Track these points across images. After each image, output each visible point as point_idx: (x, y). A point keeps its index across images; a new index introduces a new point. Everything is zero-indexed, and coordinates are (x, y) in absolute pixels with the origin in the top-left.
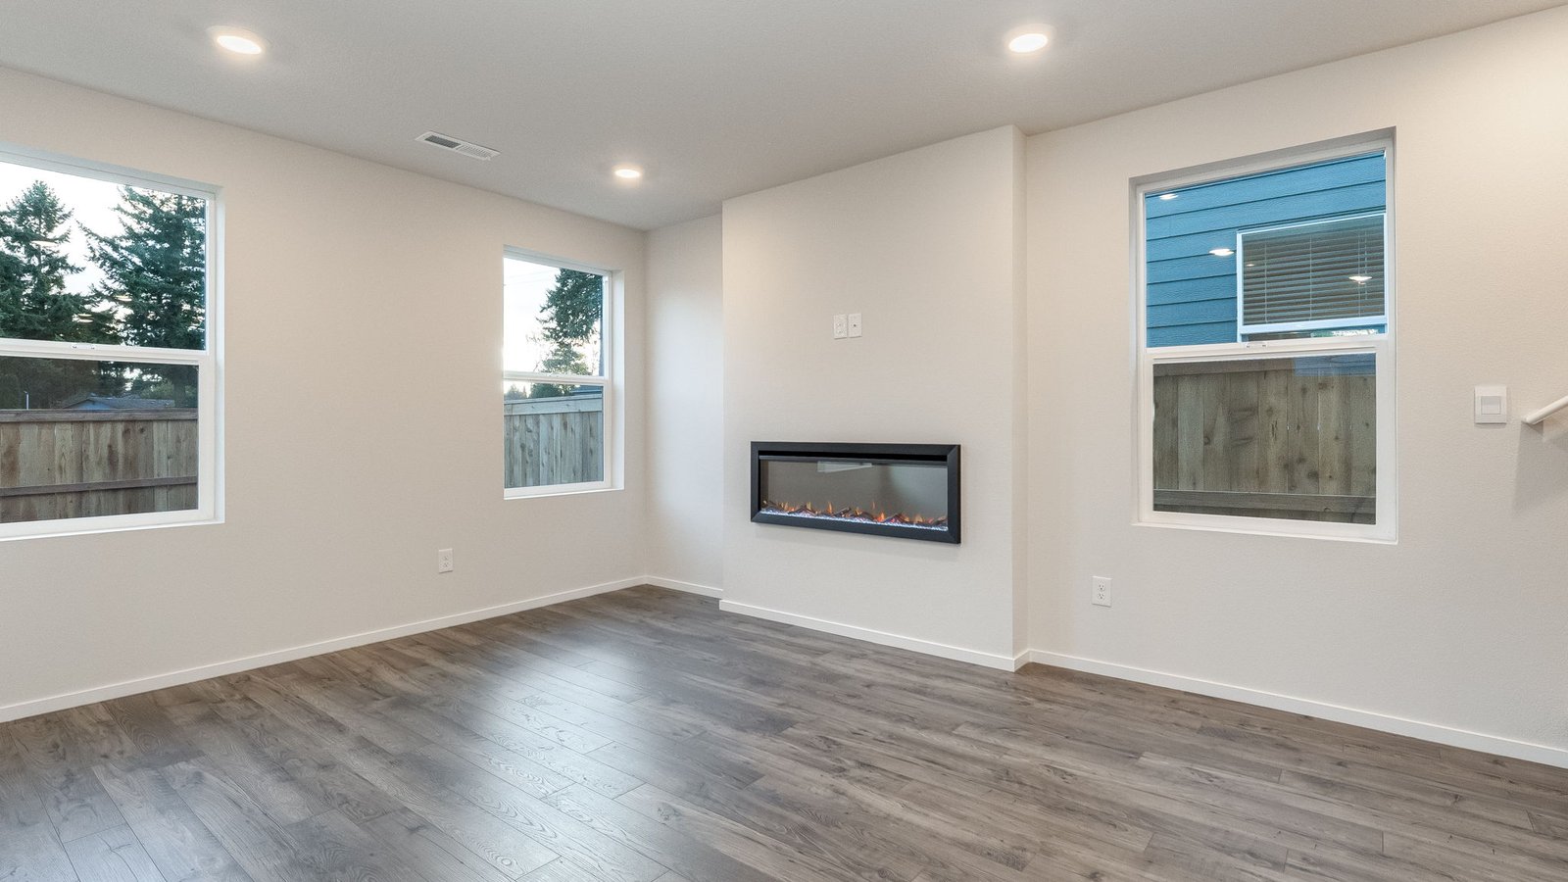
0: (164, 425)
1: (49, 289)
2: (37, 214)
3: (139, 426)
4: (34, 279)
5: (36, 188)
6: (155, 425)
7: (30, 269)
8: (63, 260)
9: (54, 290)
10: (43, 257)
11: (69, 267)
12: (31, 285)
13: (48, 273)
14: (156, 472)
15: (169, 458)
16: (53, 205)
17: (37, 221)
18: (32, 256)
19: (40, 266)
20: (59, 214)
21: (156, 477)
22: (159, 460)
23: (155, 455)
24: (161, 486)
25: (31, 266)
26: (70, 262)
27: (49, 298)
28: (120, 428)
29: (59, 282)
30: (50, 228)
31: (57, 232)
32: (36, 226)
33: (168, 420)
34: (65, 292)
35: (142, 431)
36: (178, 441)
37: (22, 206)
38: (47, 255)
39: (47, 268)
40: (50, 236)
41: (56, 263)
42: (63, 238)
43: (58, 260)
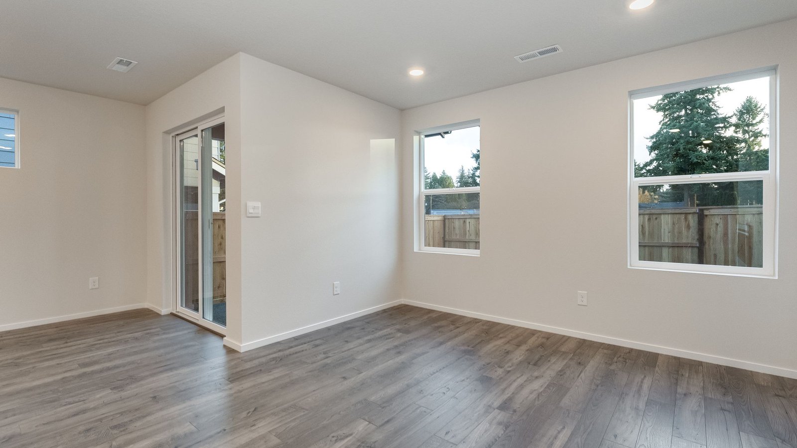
0: (667, 216)
1: (754, 148)
2: (748, 113)
3: (654, 217)
4: (746, 145)
5: (747, 100)
6: (662, 216)
7: (745, 141)
8: (760, 132)
9: (756, 148)
10: (751, 133)
11: (764, 135)
12: (745, 148)
13: (753, 141)
14: (663, 239)
15: (669, 232)
16: (756, 106)
17: (748, 116)
18: (745, 133)
19: (749, 138)
20: (759, 109)
21: (663, 241)
22: (664, 233)
23: (662, 230)
24: (665, 246)
25: (745, 138)
26: (764, 133)
27: (753, 153)
28: (647, 217)
29: (759, 144)
30: (754, 119)
31: (758, 119)
32: (747, 119)
33: (668, 214)
34: (762, 148)
35: (656, 219)
36: (674, 224)
37: (741, 111)
38: (754, 132)
39: (753, 138)
40: (754, 122)
41: (756, 135)
42: (761, 121)
43: (758, 133)
